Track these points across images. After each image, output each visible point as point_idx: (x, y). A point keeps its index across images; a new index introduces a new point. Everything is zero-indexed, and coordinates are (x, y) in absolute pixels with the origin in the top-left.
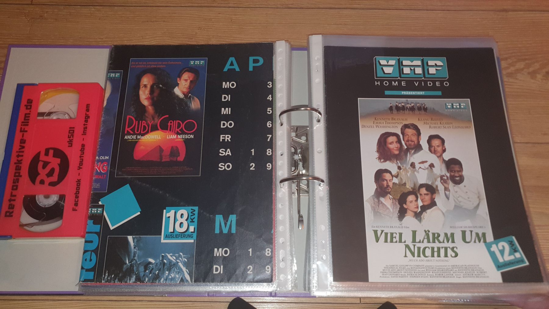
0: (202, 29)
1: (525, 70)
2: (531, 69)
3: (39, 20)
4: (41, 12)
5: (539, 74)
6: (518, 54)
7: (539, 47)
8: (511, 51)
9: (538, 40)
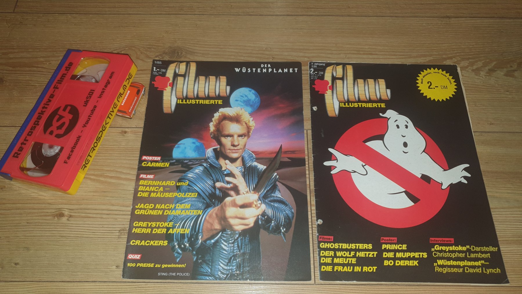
0: (169, 33)
1: (469, 67)
2: (475, 67)
3: (19, 26)
4: (22, 19)
5: (482, 71)
6: (462, 54)
7: (481, 48)
8: (456, 52)
9: (480, 42)
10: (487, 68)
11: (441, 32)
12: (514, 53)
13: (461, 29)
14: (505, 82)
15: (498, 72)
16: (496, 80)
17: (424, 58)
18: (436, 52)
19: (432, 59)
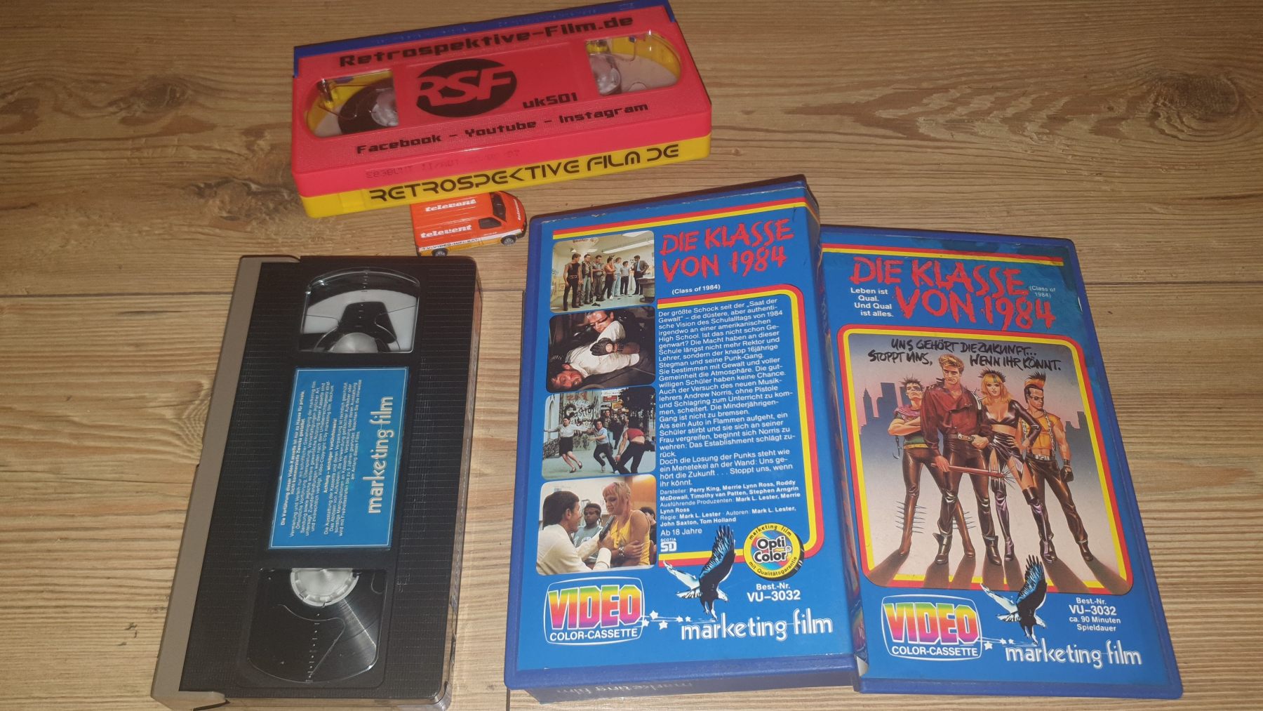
1: (995, 112)
2: (1010, 112)
5: (1030, 121)
6: (976, 77)
7: (1030, 62)
8: (959, 72)
9: (1026, 47)
10: (1044, 114)
11: (919, 22)
12: (1118, 73)
13: (974, 14)
14: (1092, 150)
15: (1075, 123)
16: (1068, 146)
17: (869, 92)
18: (902, 73)
19: (891, 91)
